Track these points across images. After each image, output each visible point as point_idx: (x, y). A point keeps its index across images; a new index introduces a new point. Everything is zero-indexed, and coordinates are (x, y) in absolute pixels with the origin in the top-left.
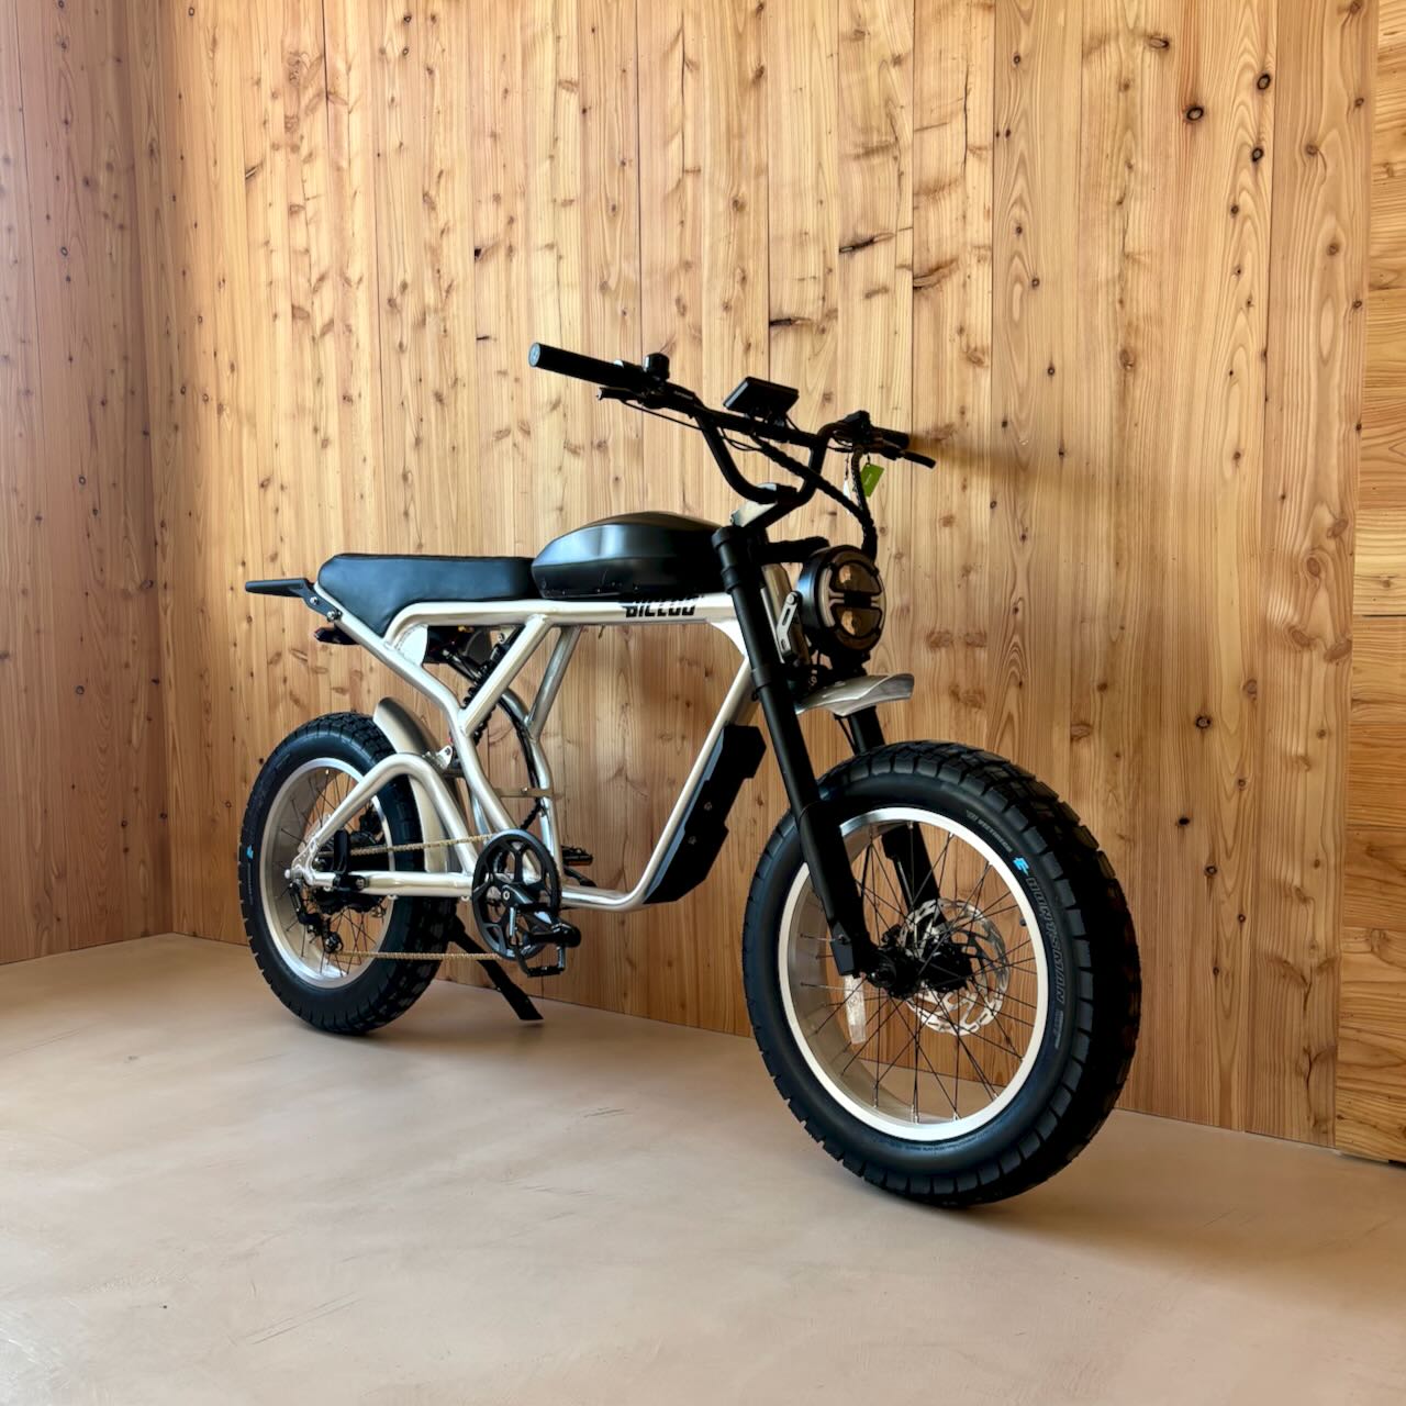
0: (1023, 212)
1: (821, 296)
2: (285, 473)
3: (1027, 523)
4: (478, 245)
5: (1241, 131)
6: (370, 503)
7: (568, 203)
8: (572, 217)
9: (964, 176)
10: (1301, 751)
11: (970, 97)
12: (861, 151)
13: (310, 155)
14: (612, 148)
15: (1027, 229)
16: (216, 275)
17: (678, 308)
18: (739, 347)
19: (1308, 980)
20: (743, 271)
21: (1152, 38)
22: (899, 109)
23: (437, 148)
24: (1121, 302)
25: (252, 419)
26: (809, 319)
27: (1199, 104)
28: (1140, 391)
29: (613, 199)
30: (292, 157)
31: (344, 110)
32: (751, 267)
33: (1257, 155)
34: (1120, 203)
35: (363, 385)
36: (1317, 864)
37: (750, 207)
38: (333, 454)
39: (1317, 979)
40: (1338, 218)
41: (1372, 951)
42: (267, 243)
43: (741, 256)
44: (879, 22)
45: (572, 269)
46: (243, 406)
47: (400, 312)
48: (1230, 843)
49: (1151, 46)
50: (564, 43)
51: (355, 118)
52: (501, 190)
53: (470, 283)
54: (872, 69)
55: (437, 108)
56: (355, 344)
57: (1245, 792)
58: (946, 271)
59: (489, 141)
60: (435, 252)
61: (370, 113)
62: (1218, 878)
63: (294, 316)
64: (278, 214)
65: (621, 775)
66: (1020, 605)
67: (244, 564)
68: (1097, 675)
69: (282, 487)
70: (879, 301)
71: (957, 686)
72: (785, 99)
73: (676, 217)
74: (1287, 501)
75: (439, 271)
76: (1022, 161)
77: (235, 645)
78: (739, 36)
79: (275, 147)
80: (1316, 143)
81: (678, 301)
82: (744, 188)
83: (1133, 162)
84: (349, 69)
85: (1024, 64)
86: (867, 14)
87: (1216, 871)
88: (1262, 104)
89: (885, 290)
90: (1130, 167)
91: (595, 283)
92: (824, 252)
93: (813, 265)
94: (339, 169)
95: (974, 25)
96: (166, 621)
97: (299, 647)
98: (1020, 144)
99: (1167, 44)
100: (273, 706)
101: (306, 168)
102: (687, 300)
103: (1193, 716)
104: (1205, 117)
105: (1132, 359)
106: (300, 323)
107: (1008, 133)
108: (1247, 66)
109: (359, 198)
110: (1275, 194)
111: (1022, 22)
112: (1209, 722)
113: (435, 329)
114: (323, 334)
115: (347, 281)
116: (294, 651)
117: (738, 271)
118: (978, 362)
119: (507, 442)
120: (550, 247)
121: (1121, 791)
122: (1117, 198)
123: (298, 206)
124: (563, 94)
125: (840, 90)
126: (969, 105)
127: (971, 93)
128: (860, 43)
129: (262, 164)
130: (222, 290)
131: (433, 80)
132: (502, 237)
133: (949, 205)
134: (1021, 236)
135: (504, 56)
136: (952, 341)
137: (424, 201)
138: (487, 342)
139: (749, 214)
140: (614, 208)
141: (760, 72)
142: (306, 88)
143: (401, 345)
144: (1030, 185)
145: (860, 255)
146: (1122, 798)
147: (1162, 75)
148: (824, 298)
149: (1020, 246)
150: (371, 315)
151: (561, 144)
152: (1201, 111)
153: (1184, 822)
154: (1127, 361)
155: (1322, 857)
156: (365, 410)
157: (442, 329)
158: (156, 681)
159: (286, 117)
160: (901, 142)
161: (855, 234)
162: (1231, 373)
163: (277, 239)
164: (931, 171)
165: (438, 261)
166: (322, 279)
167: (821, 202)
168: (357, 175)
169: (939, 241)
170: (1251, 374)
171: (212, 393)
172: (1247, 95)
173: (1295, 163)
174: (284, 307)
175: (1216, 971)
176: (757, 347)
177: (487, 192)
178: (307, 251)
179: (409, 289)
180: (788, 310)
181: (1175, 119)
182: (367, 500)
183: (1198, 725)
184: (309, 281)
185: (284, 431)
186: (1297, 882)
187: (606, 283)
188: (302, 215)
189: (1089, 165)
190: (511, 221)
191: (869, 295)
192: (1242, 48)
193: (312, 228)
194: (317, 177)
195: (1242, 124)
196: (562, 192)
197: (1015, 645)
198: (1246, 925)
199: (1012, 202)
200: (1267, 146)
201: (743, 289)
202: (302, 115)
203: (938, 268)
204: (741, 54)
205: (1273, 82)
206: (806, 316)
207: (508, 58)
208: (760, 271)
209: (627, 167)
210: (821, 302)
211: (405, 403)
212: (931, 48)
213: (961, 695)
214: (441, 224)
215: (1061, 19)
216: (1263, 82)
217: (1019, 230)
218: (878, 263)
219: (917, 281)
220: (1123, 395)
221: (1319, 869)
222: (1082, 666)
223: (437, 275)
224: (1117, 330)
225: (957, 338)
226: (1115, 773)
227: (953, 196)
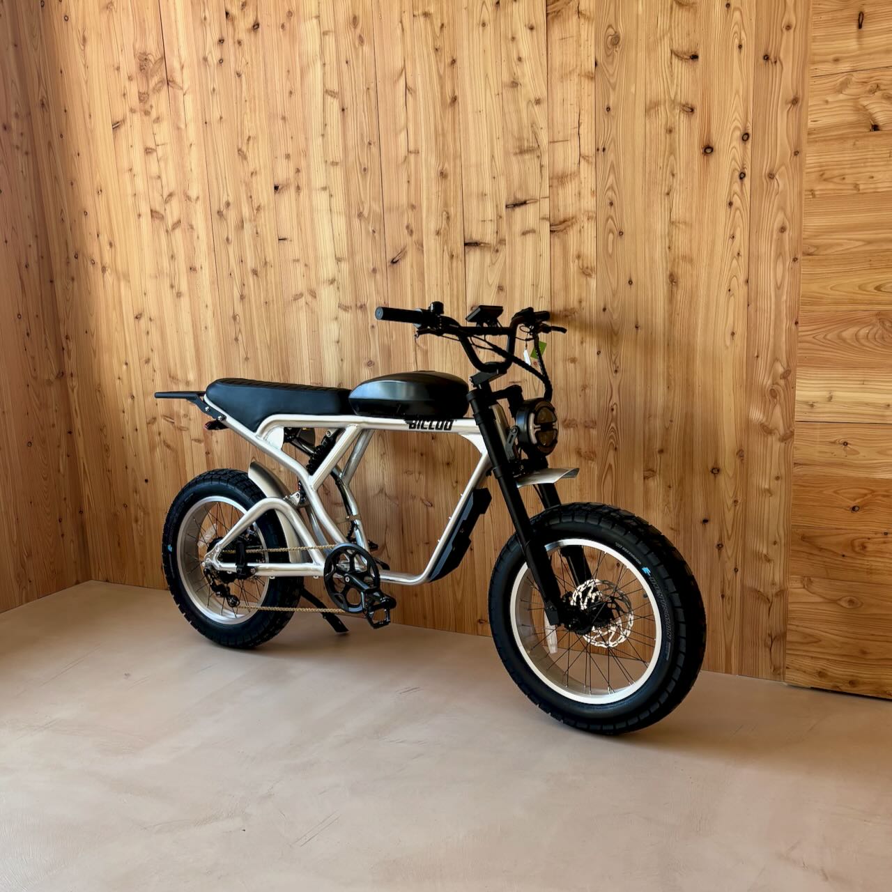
0: (613, 194)
1: (495, 231)
2: (152, 310)
3: (618, 364)
4: (276, 184)
5: (733, 162)
6: (212, 333)
7: (334, 164)
8: (338, 173)
9: (579, 172)
10: (767, 487)
11: (582, 127)
12: (518, 151)
13: (158, 118)
14: (362, 135)
15: (615, 203)
16: (95, 187)
17: (408, 232)
18: (447, 257)
19: (771, 600)
20: (448, 213)
21: (684, 106)
22: (539, 129)
23: (246, 122)
24: (669, 248)
25: (126, 276)
26: (488, 244)
27: (711, 145)
28: (680, 295)
29: (365, 164)
30: (146, 118)
31: (180, 93)
32: (452, 211)
33: (742, 176)
34: (668, 194)
35: (203, 261)
36: (775, 543)
37: (451, 177)
38: (185, 302)
39: (775, 600)
40: (785, 214)
41: (804, 587)
42: (131, 170)
43: (446, 205)
44: (527, 78)
45: (339, 202)
46: (119, 268)
47: (226, 220)
48: (730, 532)
49: (684, 110)
50: (327, 67)
51: (189, 98)
52: (290, 152)
53: (272, 205)
54: (523, 105)
55: (245, 98)
56: (196, 237)
57: (737, 507)
58: (569, 223)
59: (281, 122)
60: (248, 185)
61: (198, 97)
62: (724, 550)
63: (152, 216)
64: (137, 154)
65: (382, 492)
66: (615, 407)
67: (126, 364)
68: (657, 446)
69: (150, 319)
70: (530, 237)
71: (580, 449)
72: (470, 116)
73: (405, 179)
74: (760, 358)
75: (251, 197)
76: (612, 166)
77: (124, 412)
78: (441, 77)
79: (133, 111)
80: (774, 172)
81: (408, 227)
82: (446, 165)
83: (675, 172)
84: (182, 67)
85: (612, 112)
86: (519, 73)
87: (722, 546)
88: (745, 149)
89: (533, 231)
90: (673, 175)
91: (354, 212)
92: (497, 206)
93: (490, 213)
94: (178, 128)
95: (583, 87)
96: (74, 397)
97: (168, 415)
98: (611, 156)
99: (692, 110)
100: (152, 448)
101: (156, 126)
102: (413, 226)
103: (710, 468)
104: (714, 153)
105: (676, 278)
106: (157, 221)
107: (604, 150)
108: (736, 128)
109: (193, 147)
110: (752, 198)
111: (611, 89)
112: (718, 471)
113: (250, 232)
114: (173, 229)
115: (188, 198)
116: (165, 417)
117: (445, 213)
118: (590, 275)
119: (302, 301)
120: (324, 189)
121: (671, 505)
122: (666, 191)
123: (151, 149)
124: (329, 99)
125: (504, 114)
126: (581, 132)
127: (583, 124)
128: (516, 89)
129: (124, 121)
130: (100, 196)
131: (241, 81)
132: (292, 180)
133: (571, 188)
134: (613, 208)
135: (288, 71)
136: (574, 262)
137: (239, 154)
138: (286, 242)
139: (450, 181)
140: (365, 169)
141: (454, 99)
142: (152, 76)
143: (228, 239)
144: (617, 180)
145: (518, 210)
146: (672, 509)
147: (690, 128)
148: (497, 232)
149: (612, 213)
150: (206, 220)
151: (328, 128)
152: (712, 149)
153: (705, 521)
154: (673, 279)
155: (778, 540)
156: (205, 276)
157: (255, 231)
158: (70, 432)
159: (139, 93)
160: (541, 148)
161: (515, 198)
162: (729, 290)
163: (138, 167)
164: (559, 167)
165: (250, 191)
166: (171, 195)
167: (494, 178)
168: (192, 133)
169: (565, 206)
170: (741, 292)
171: (97, 260)
172: (737, 143)
173: (763, 183)
174: (145, 210)
175: (723, 596)
176: (457, 257)
177: (281, 152)
178: (159, 177)
179: (231, 207)
180: (476, 237)
181: (697, 152)
182: (210, 330)
183: (712, 472)
184: (162, 196)
185: (150, 285)
186: (765, 552)
187: (361, 213)
188: (155, 154)
189: (650, 172)
190: (298, 171)
191: (524, 233)
192: (733, 118)
193: (162, 164)
194: (164, 132)
195: (734, 159)
196: (331, 157)
197: (613, 428)
198: (739, 573)
199: (607, 187)
200: (748, 172)
201: (448, 224)
202: (151, 93)
203: (565, 221)
204: (442, 87)
205: (751, 138)
206: (487, 242)
207: (291, 72)
208: (458, 214)
209: (372, 146)
210: (495, 235)
211: (232, 274)
212: (558, 96)
213: (582, 453)
214: (251, 169)
215: (633, 90)
216: (745, 137)
217: (611, 204)
218: (529, 216)
219: (553, 227)
220: (671, 298)
221: (776, 545)
222: (649, 439)
223: (250, 199)
224: (667, 263)
225: (576, 261)
226: (668, 496)
227: (573, 182)
